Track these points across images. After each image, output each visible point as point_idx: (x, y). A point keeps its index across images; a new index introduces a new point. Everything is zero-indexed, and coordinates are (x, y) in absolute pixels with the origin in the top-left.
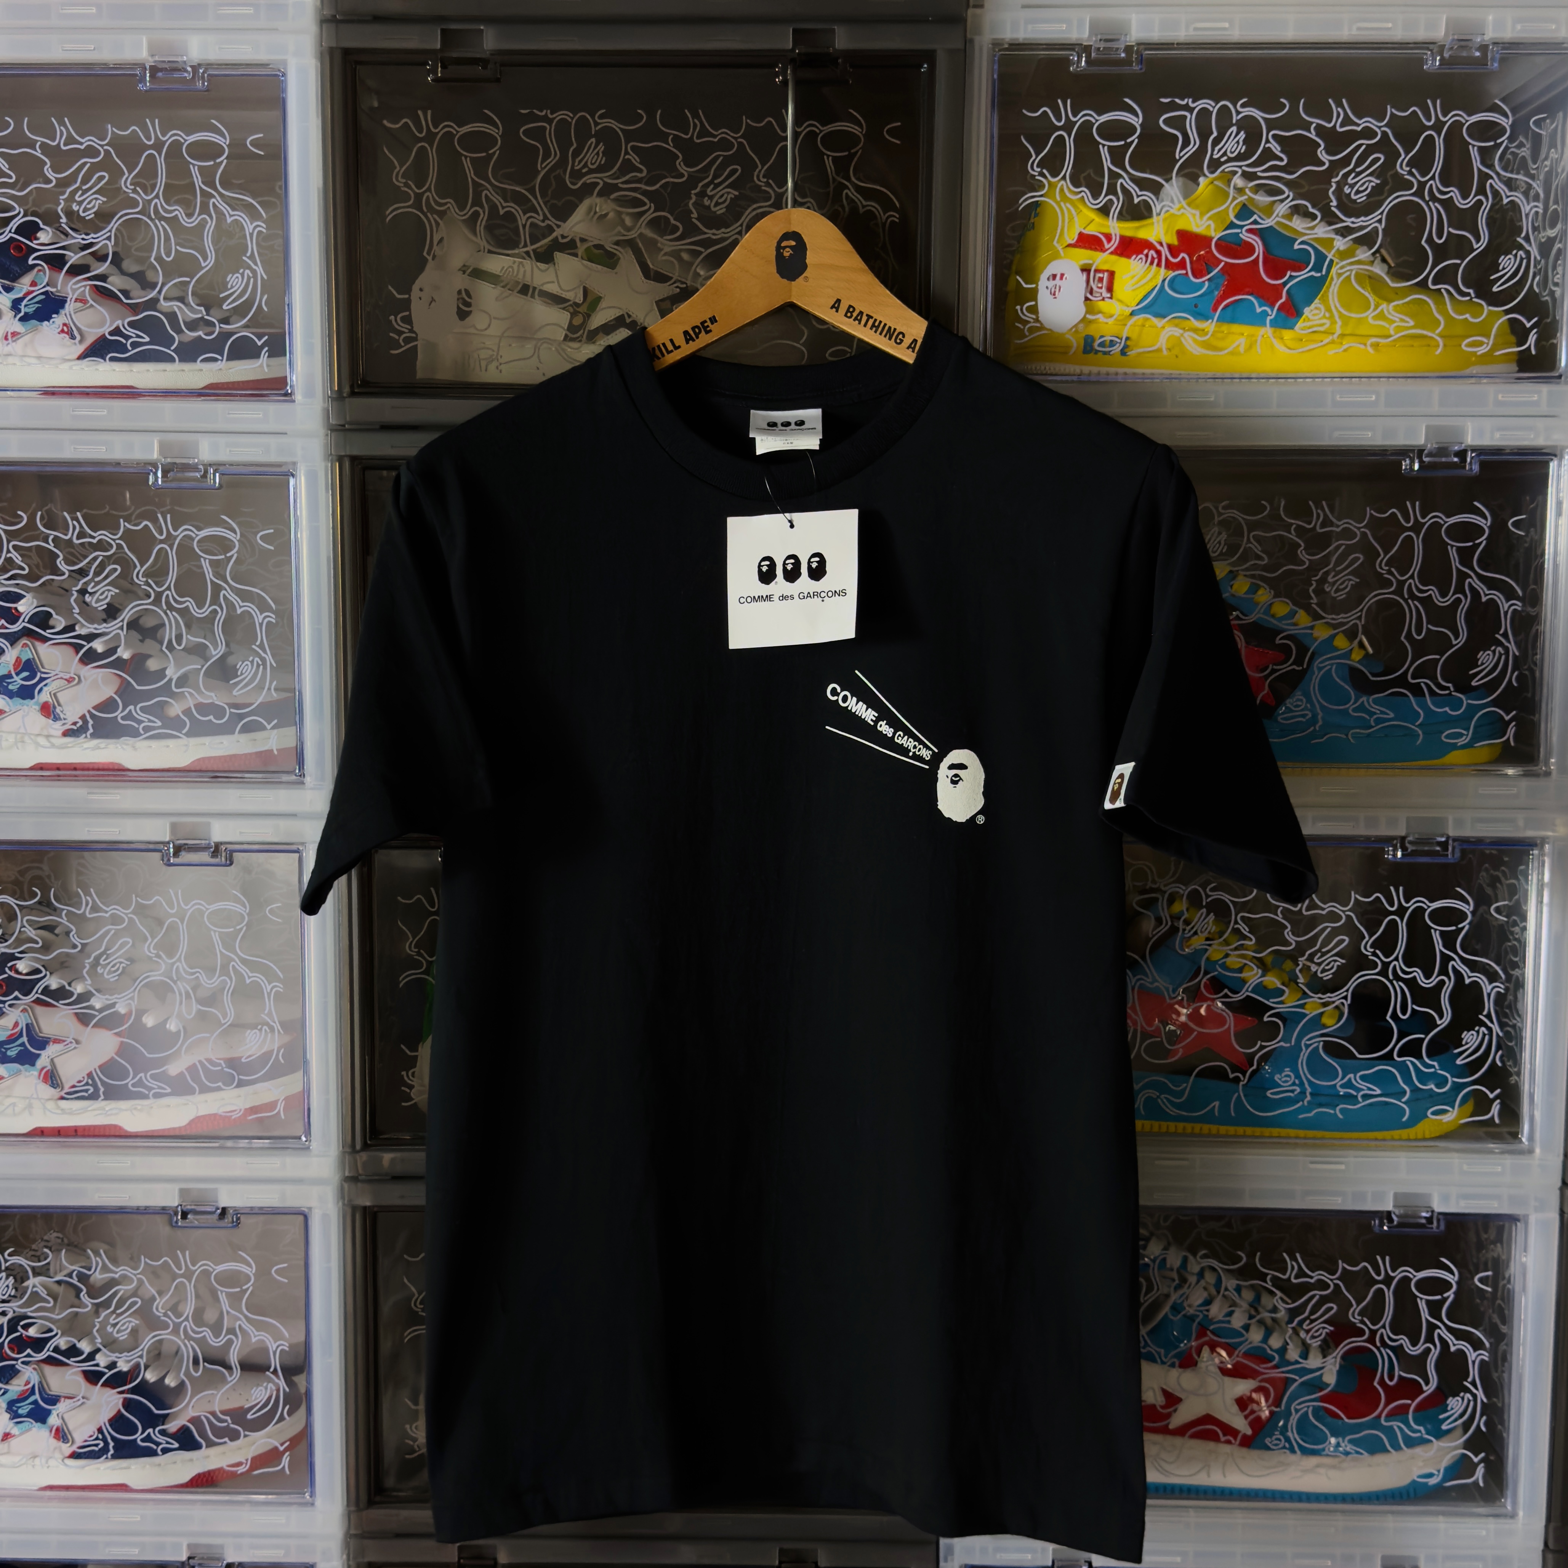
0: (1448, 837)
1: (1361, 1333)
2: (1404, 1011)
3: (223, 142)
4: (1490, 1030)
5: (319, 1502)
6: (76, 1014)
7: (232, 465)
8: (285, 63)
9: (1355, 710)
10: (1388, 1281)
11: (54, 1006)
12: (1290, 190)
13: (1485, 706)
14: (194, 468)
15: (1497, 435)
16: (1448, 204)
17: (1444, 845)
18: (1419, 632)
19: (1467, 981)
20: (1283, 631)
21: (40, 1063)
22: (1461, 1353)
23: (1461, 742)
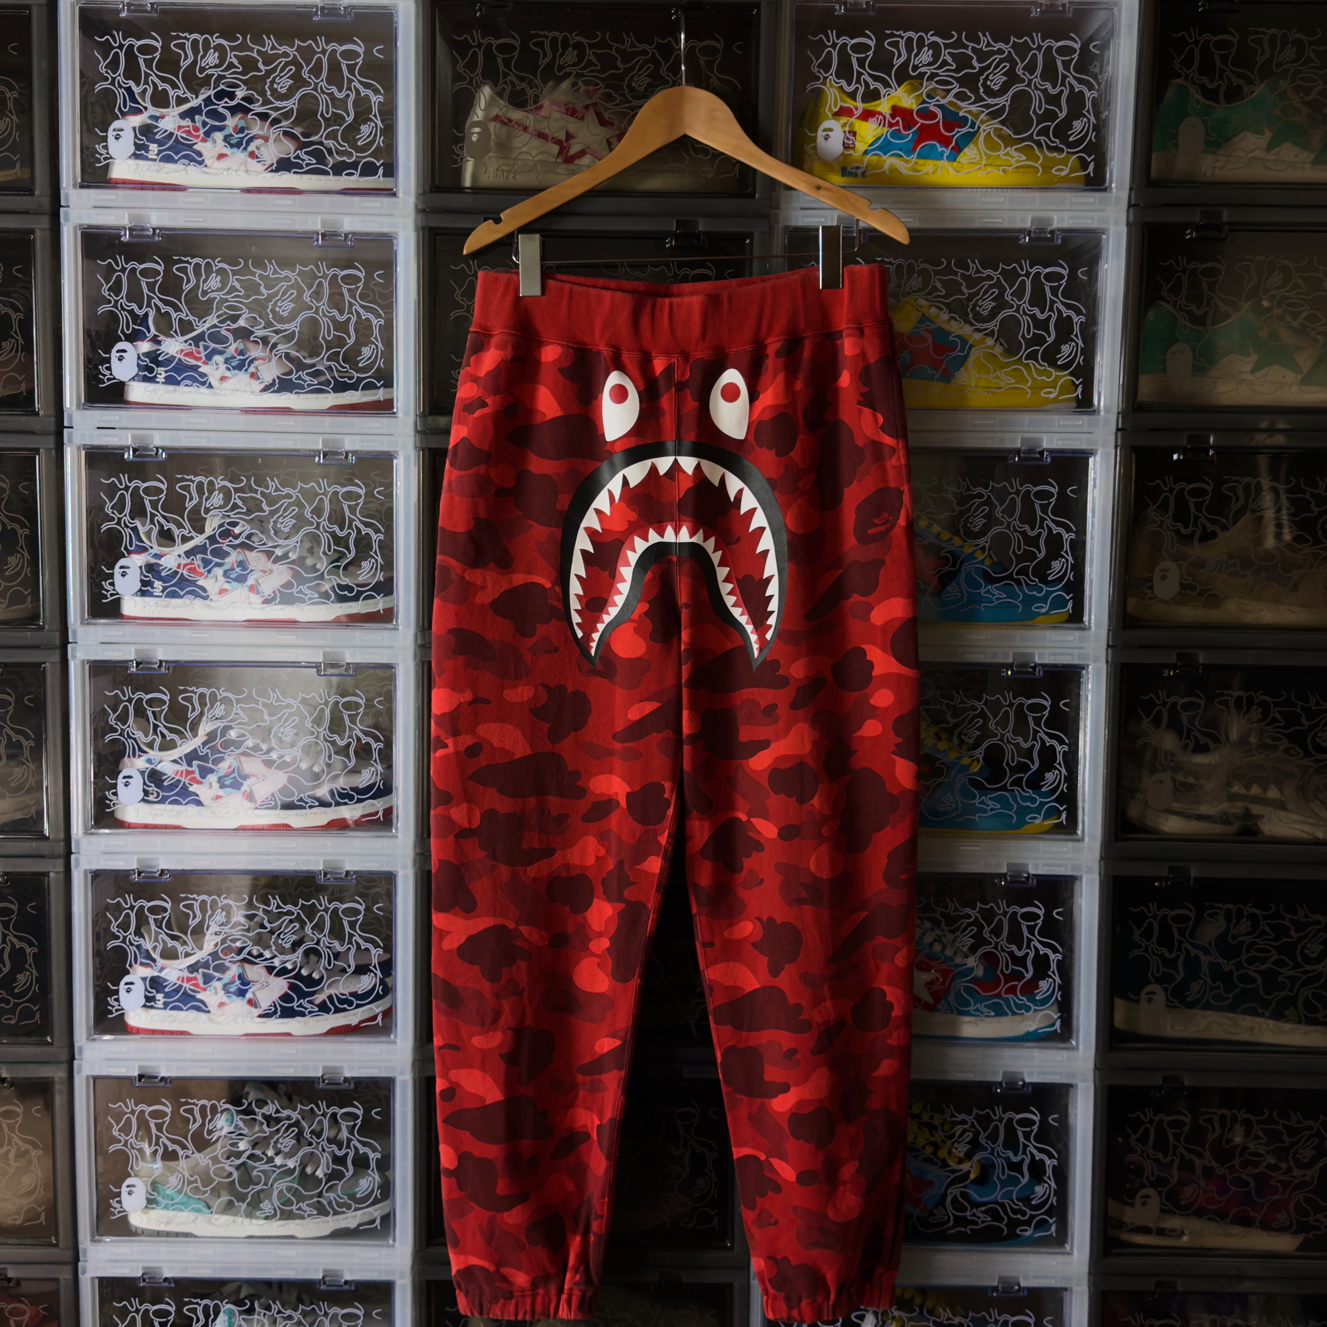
0: (1036, 664)
1: (990, 943)
2: (1013, 761)
3: (361, 275)
4: (1060, 772)
5: (398, 1041)
6: (263, 761)
7: (361, 451)
8: (396, 233)
9: (985, 593)
10: (1005, 913)
11: (254, 756)
12: (947, 308)
13: (1057, 591)
14: (341, 454)
15: (1060, 442)
16: (1033, 317)
17: (1034, 668)
18: (1019, 550)
19: (1048, 744)
20: (944, 549)
21: (243, 788)
22: (1046, 956)
23: (1043, 611)
